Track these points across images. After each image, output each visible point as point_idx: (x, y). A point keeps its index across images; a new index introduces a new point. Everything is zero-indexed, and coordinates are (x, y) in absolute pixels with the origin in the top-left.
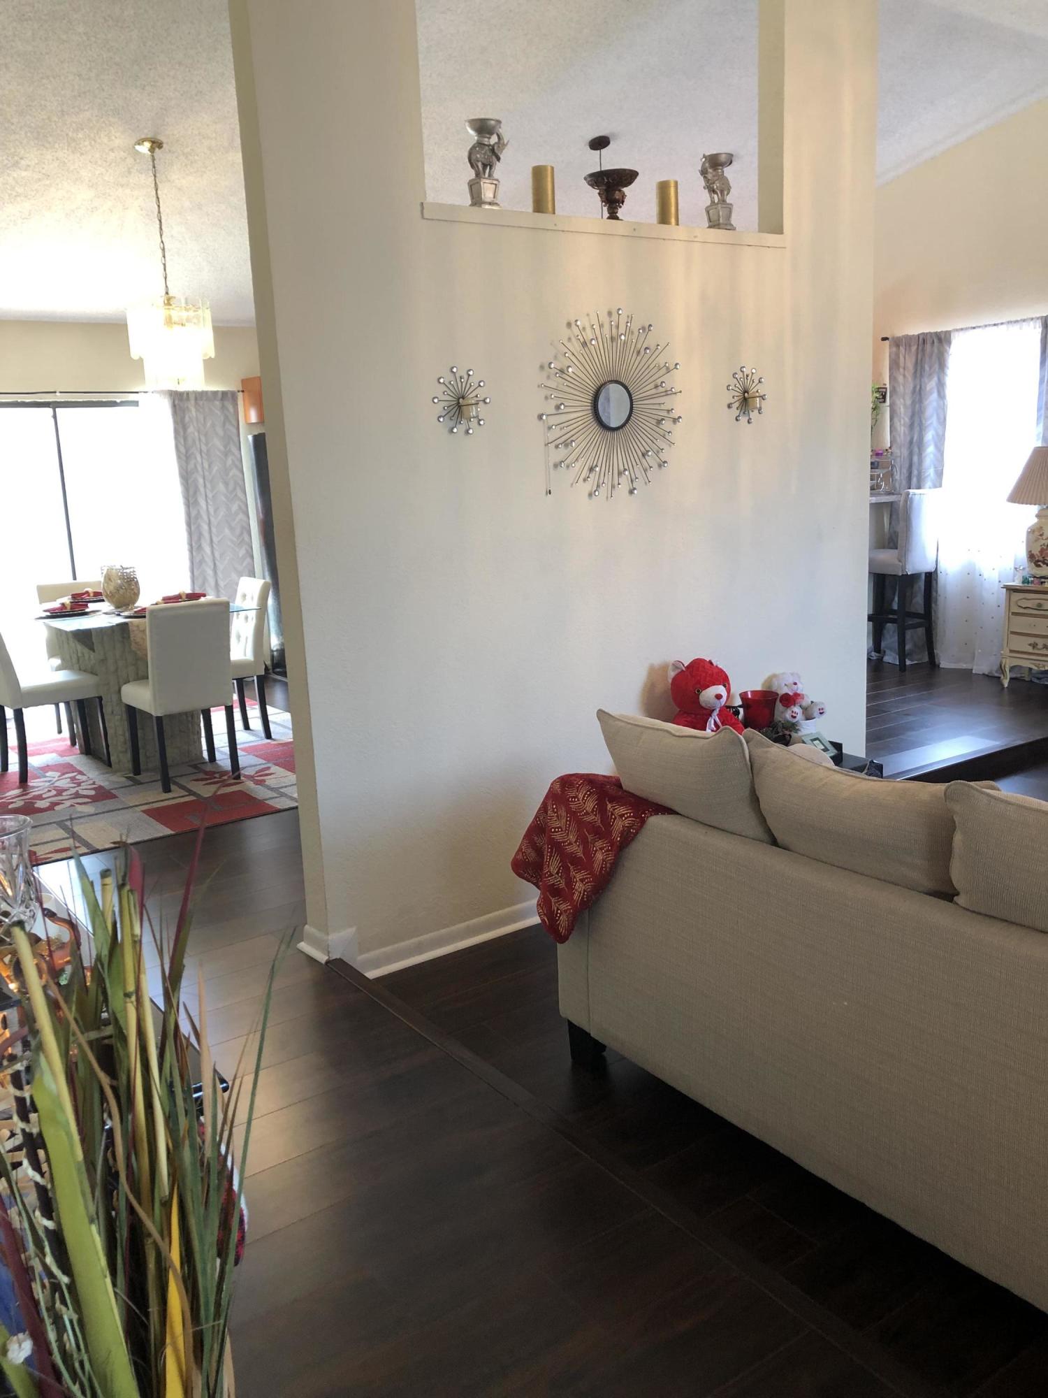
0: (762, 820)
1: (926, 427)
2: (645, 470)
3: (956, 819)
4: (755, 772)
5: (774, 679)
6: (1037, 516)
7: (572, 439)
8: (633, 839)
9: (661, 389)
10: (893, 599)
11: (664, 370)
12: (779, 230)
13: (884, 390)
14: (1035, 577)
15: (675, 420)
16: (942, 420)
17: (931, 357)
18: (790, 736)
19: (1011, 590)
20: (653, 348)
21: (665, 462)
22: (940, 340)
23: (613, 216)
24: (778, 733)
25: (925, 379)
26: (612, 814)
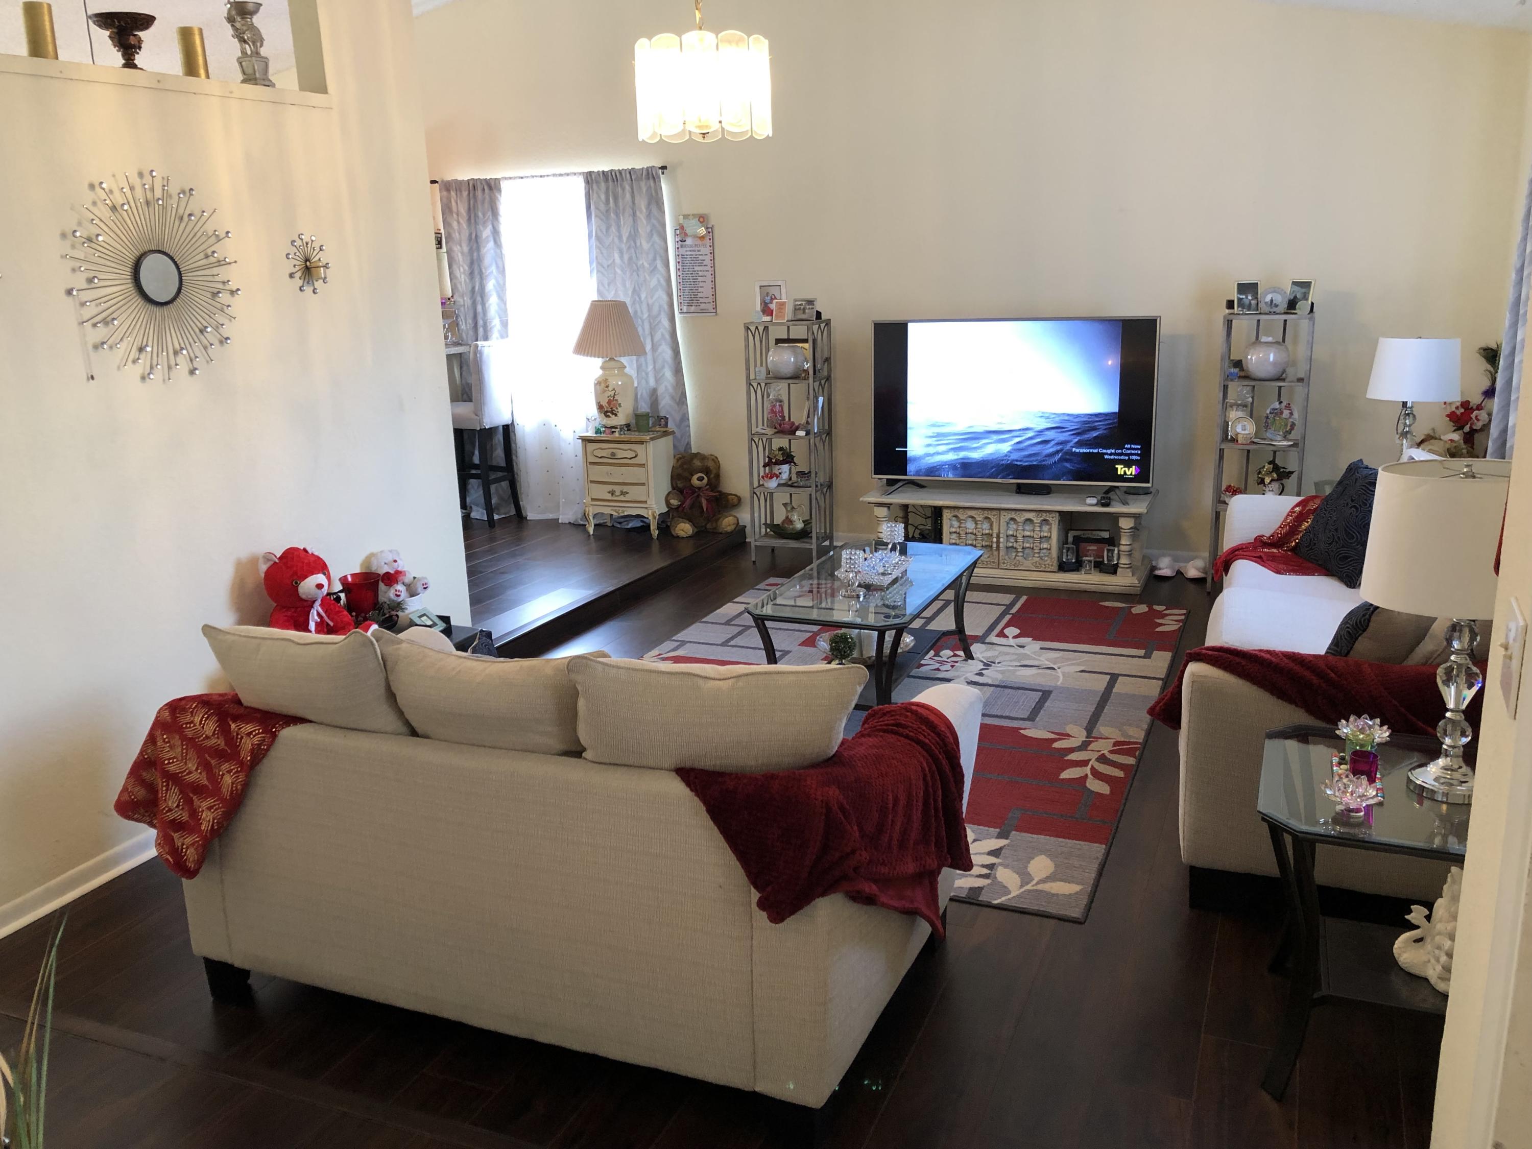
0: (400, 713)
1: (486, 276)
2: (205, 348)
3: (579, 688)
4: (388, 668)
5: (373, 559)
6: (602, 368)
7: (112, 316)
8: (264, 756)
9: (212, 259)
10: (473, 454)
11: (213, 239)
12: (323, 89)
13: (439, 236)
14: (606, 427)
15: (233, 293)
16: (501, 269)
17: (483, 203)
18: (397, 616)
19: (586, 440)
20: (197, 213)
21: (227, 338)
22: (490, 188)
23: (130, 64)
24: (385, 615)
25: (481, 227)
26: (238, 734)
